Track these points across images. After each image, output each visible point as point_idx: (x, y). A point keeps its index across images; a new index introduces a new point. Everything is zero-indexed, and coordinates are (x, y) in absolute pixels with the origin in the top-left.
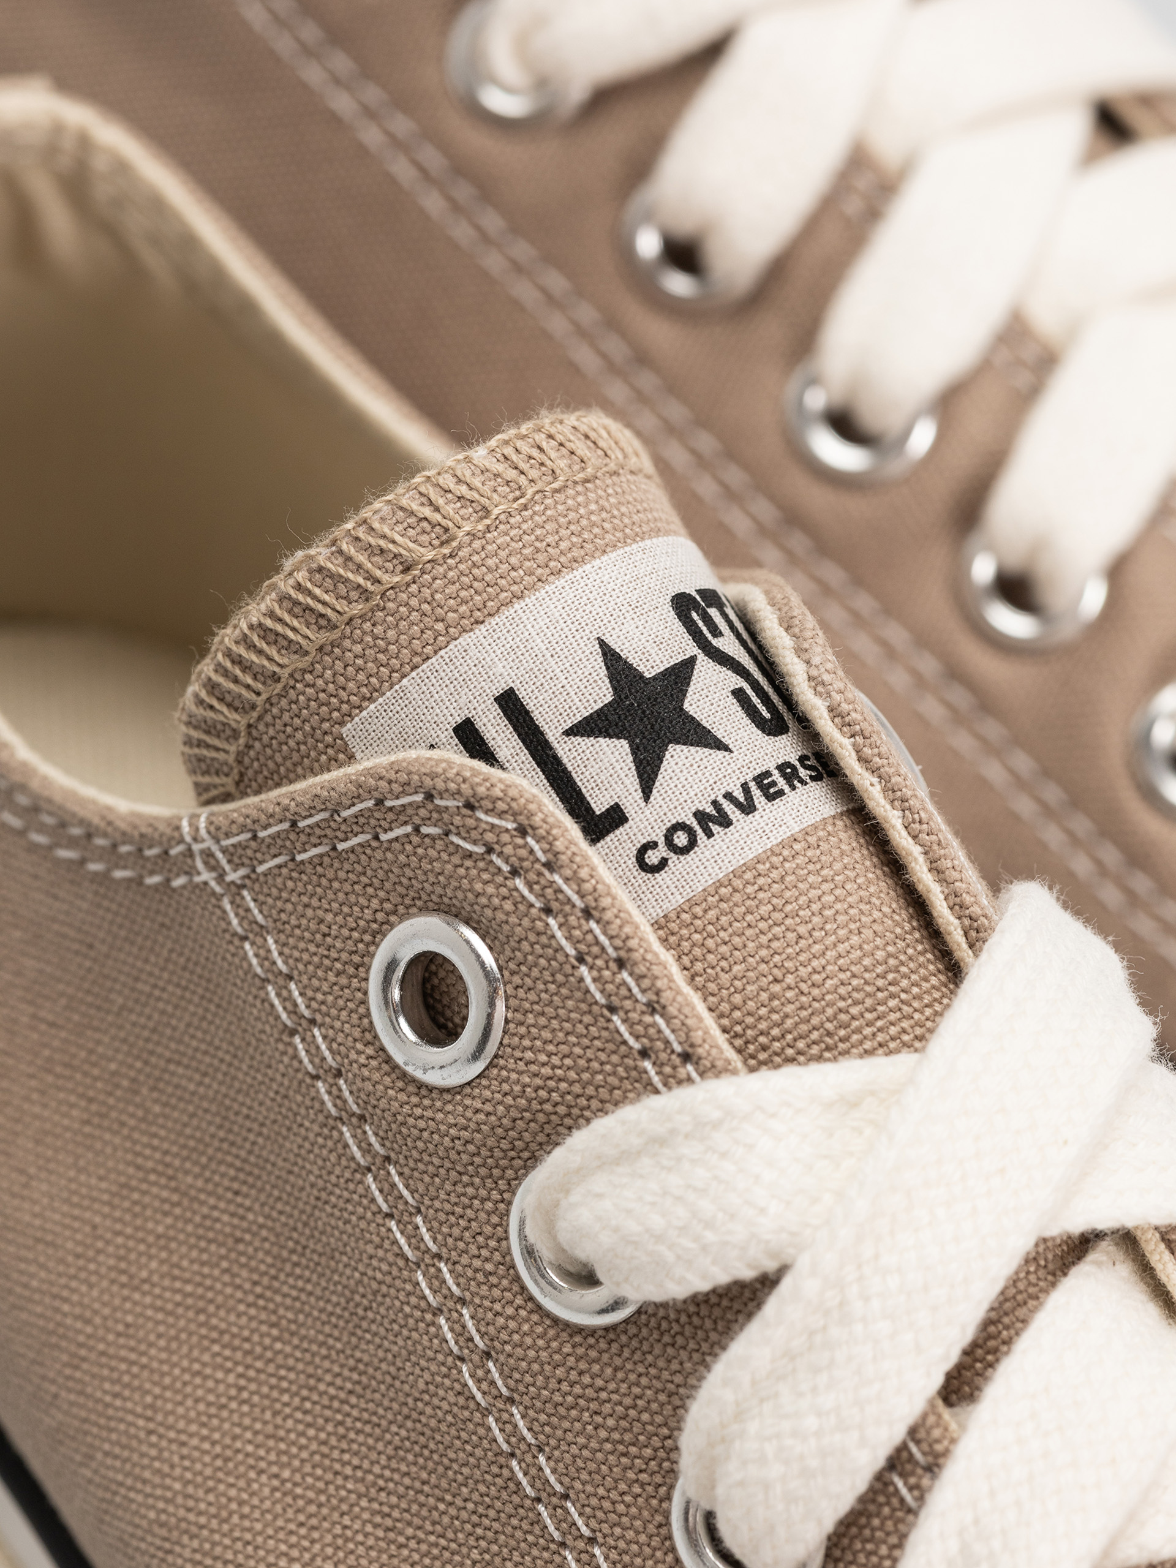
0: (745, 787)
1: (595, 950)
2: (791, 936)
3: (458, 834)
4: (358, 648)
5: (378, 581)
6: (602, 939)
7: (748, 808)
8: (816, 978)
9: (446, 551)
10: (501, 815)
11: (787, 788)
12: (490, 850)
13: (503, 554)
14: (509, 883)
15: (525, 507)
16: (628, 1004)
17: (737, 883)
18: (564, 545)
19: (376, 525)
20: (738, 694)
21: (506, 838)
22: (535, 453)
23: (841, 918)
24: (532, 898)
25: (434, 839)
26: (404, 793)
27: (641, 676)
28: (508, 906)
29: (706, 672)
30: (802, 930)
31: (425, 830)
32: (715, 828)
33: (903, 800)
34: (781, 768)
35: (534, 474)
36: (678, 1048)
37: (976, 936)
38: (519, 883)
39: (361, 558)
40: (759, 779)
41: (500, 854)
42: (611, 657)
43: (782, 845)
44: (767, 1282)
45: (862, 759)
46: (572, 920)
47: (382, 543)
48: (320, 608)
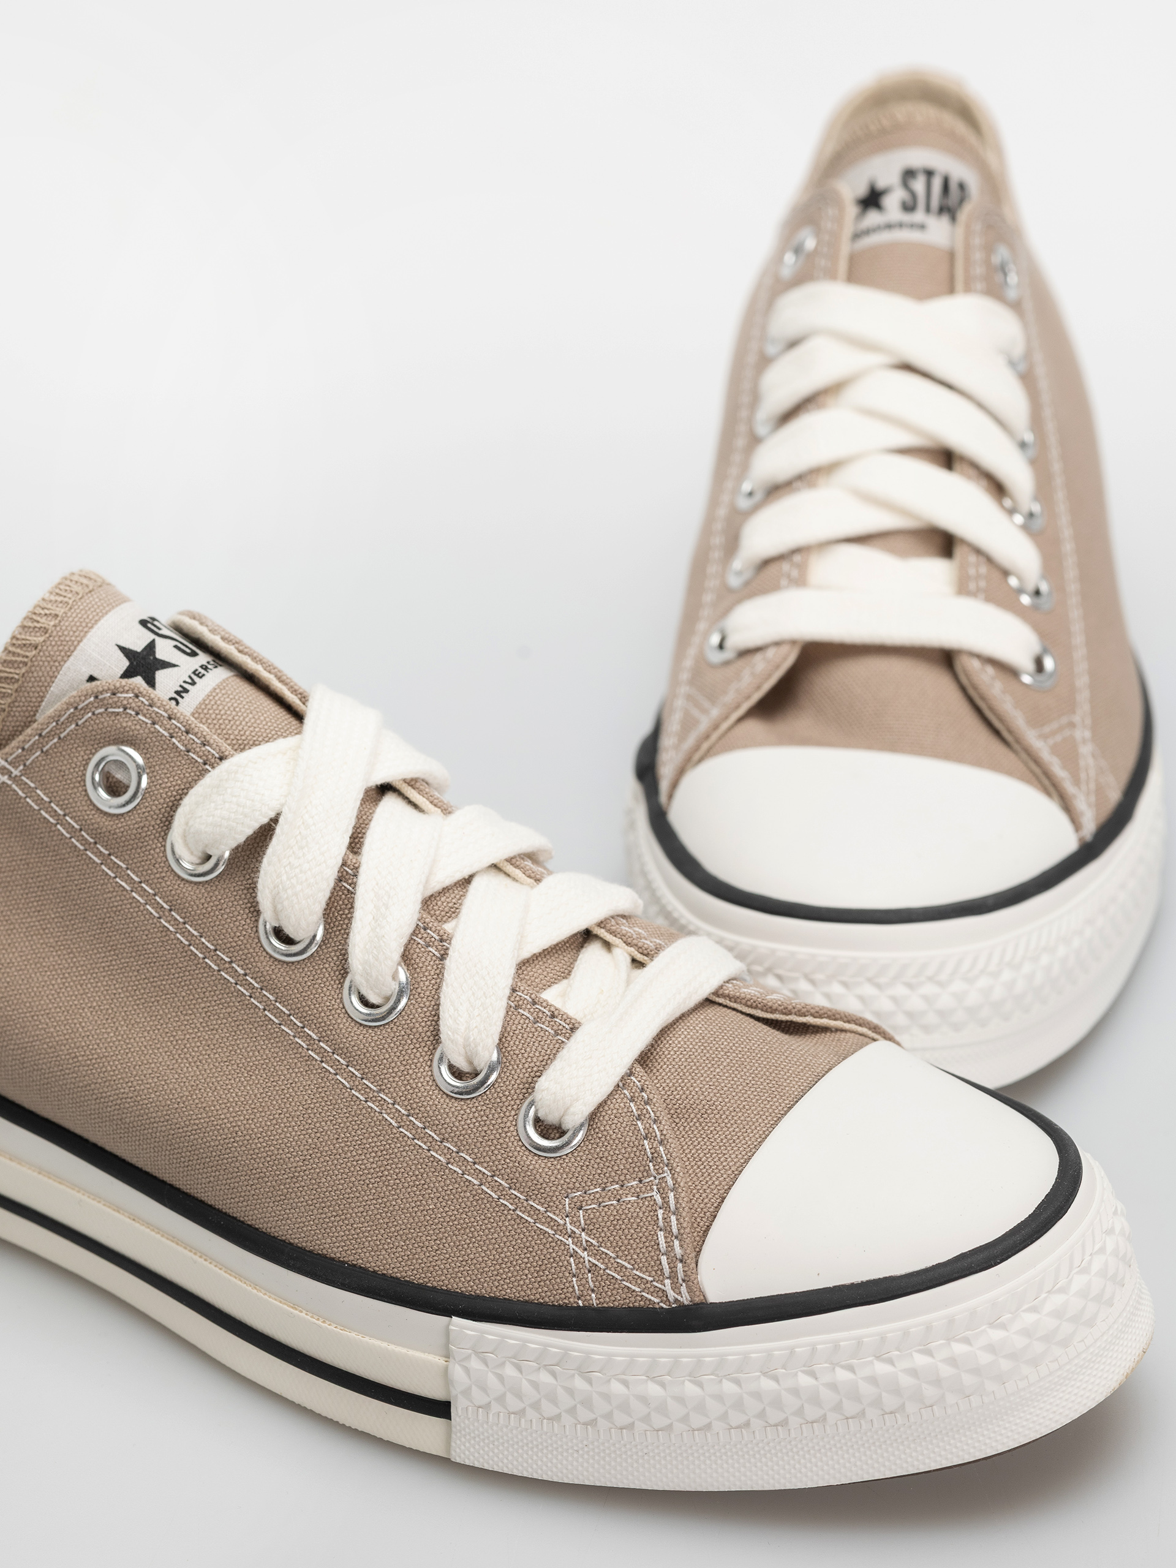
0: (190, 677)
1: (177, 730)
2: (227, 722)
3: (112, 707)
4: (30, 684)
5: (27, 657)
6: (179, 725)
7: (193, 683)
8: (242, 733)
9: (47, 635)
10: (127, 692)
11: (205, 673)
12: (125, 709)
13: (69, 628)
14: (137, 718)
15: (71, 608)
16: (194, 746)
17: (200, 711)
18: (91, 617)
19: (19, 636)
20: (176, 647)
21: (131, 701)
22: (67, 588)
23: (243, 710)
24: (147, 720)
25: (101, 714)
26: (86, 699)
27: (136, 652)
28: (138, 727)
29: (160, 643)
30: (230, 718)
31: (97, 712)
32: (183, 695)
33: (260, 660)
34: (202, 667)
35: (70, 595)
36: (217, 755)
37: (304, 699)
38: (140, 717)
39: (18, 650)
40: (194, 673)
41: (130, 708)
42: (123, 649)
43: (211, 692)
44: (275, 820)
45: (240, 651)
46: (165, 722)
47: (24, 642)
48: (11, 675)
